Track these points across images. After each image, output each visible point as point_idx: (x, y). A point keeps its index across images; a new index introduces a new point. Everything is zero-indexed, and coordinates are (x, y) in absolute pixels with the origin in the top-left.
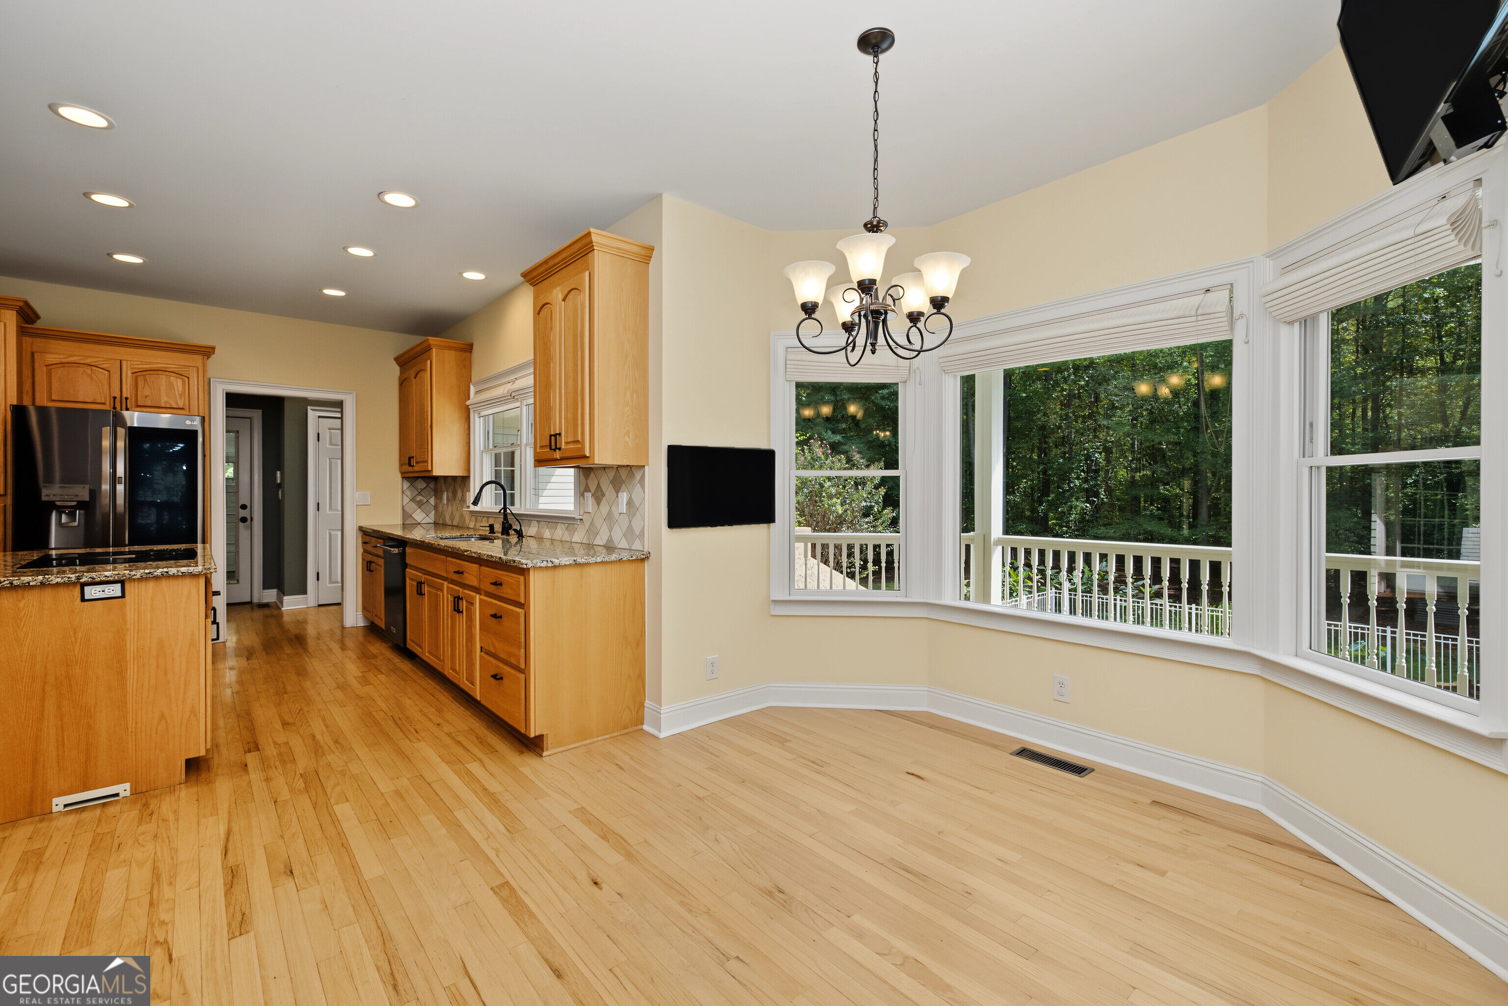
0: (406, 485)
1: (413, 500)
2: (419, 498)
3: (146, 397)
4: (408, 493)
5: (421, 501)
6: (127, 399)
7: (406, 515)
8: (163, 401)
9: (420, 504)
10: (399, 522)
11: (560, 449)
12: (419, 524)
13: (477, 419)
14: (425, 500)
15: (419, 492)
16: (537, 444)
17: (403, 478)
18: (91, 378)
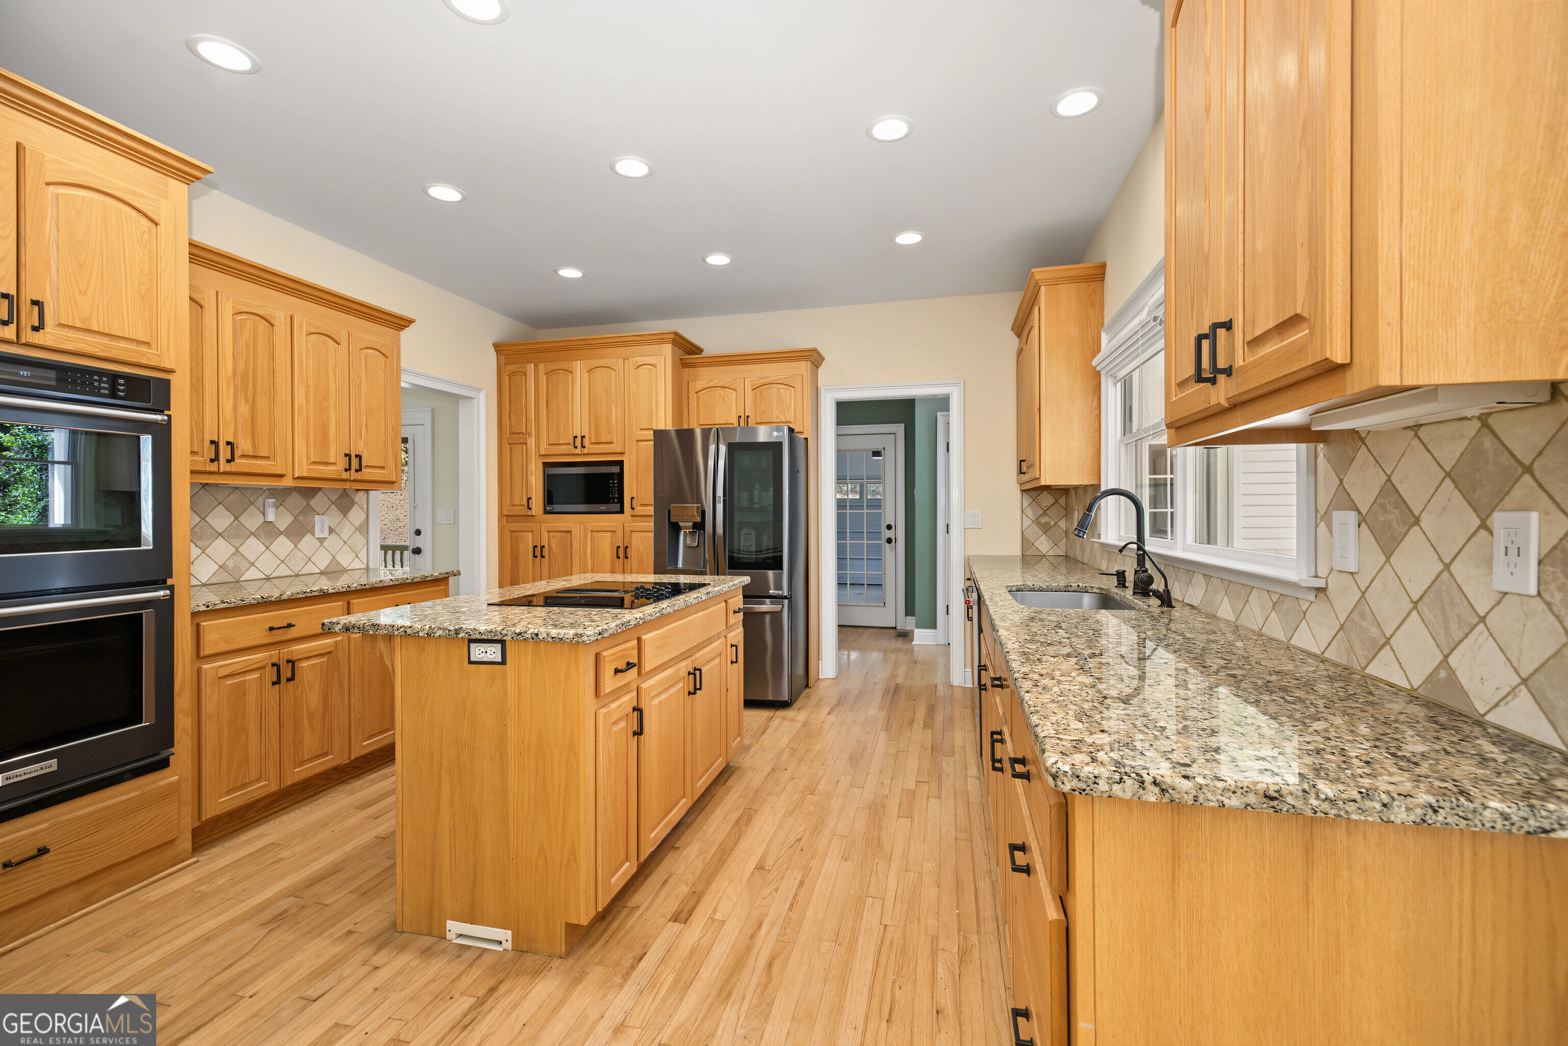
0: (1027, 501)
1: (1037, 521)
2: (1043, 520)
3: (762, 413)
4: (1029, 512)
5: (1046, 524)
6: (748, 417)
7: (1026, 543)
8: (775, 416)
9: (1046, 529)
10: (1018, 552)
11: (1228, 372)
12: (1044, 556)
13: (1111, 388)
14: (1053, 523)
15: (1045, 511)
16: (1170, 378)
17: (1022, 491)
18: (724, 400)
